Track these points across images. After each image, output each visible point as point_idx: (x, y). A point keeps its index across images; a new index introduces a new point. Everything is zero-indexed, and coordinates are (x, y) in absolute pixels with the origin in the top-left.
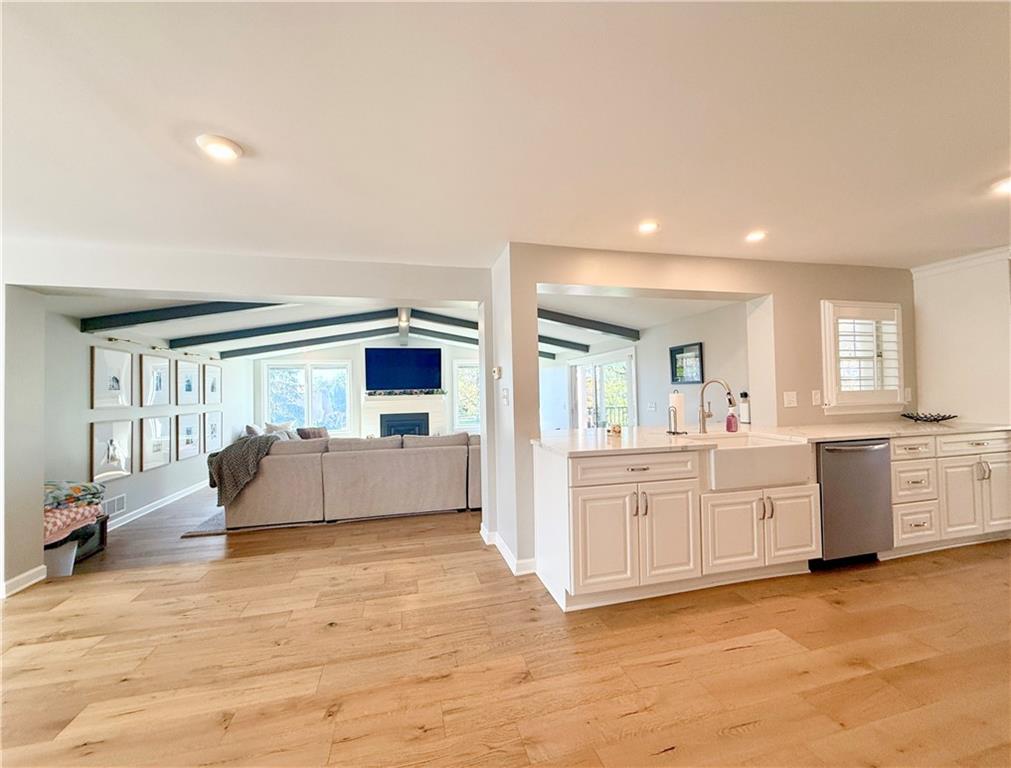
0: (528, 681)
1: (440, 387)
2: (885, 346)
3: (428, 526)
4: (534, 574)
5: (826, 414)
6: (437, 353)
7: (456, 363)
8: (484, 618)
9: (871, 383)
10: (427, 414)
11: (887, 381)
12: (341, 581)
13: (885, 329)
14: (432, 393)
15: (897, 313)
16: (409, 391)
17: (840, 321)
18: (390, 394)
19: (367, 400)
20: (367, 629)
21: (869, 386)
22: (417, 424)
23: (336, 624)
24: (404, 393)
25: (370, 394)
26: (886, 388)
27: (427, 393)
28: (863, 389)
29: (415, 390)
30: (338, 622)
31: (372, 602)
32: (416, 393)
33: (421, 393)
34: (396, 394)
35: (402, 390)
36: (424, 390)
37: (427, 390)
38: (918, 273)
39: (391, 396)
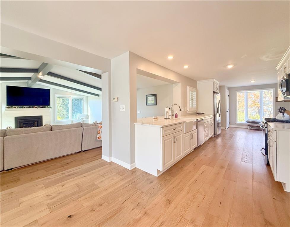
0: (171, 202)
1: (49, 105)
2: (193, 97)
3: (69, 161)
4: (136, 168)
5: (187, 113)
6: (48, 91)
7: (56, 96)
8: (135, 188)
10: (42, 116)
11: (194, 105)
12: (54, 195)
13: (193, 94)
14: (45, 107)
15: (196, 90)
16: (32, 106)
17: (190, 91)
18: (21, 107)
19: (6, 110)
20: (91, 211)
22: (36, 121)
23: (73, 216)
24: (30, 107)
25: (8, 108)
26: (193, 107)
27: (42, 107)
29: (35, 106)
30: (73, 214)
31: (82, 198)
32: (36, 107)
33: (39, 107)
34: (25, 108)
35: (28, 106)
36: (40, 106)
37: (42, 106)
38: (198, 82)
39: (21, 109)
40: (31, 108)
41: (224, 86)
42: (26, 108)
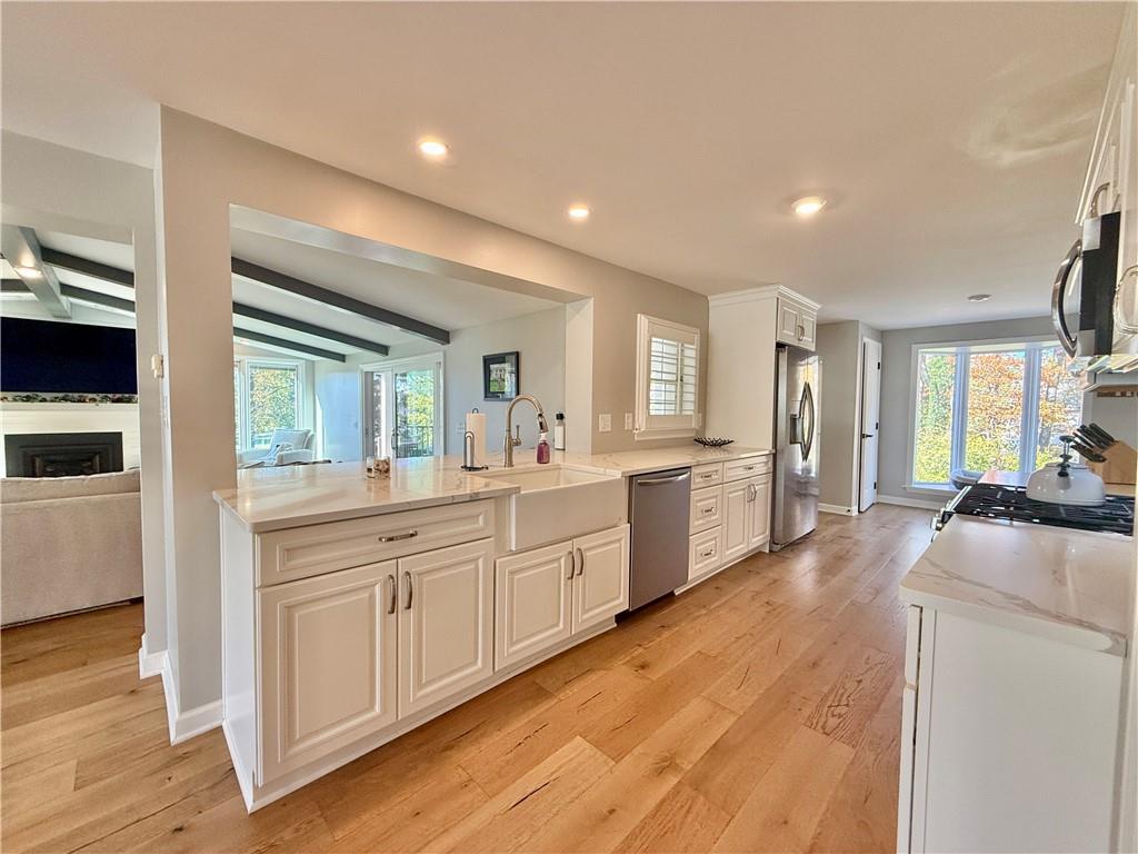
2: (687, 370)
5: (637, 439)
9: (673, 407)
10: (120, 433)
11: (685, 406)
13: (687, 352)
14: (129, 401)
15: (697, 338)
17: (654, 339)
21: (670, 410)
22: (98, 454)
26: (684, 413)
27: (118, 401)
28: (667, 413)
29: (91, 396)
32: (94, 400)
33: (104, 400)
34: (44, 400)
35: (61, 395)
36: (110, 396)
37: (118, 396)
38: (714, 301)
39: (29, 403)
40: (69, 404)
41: (854, 323)
42: (52, 401)
